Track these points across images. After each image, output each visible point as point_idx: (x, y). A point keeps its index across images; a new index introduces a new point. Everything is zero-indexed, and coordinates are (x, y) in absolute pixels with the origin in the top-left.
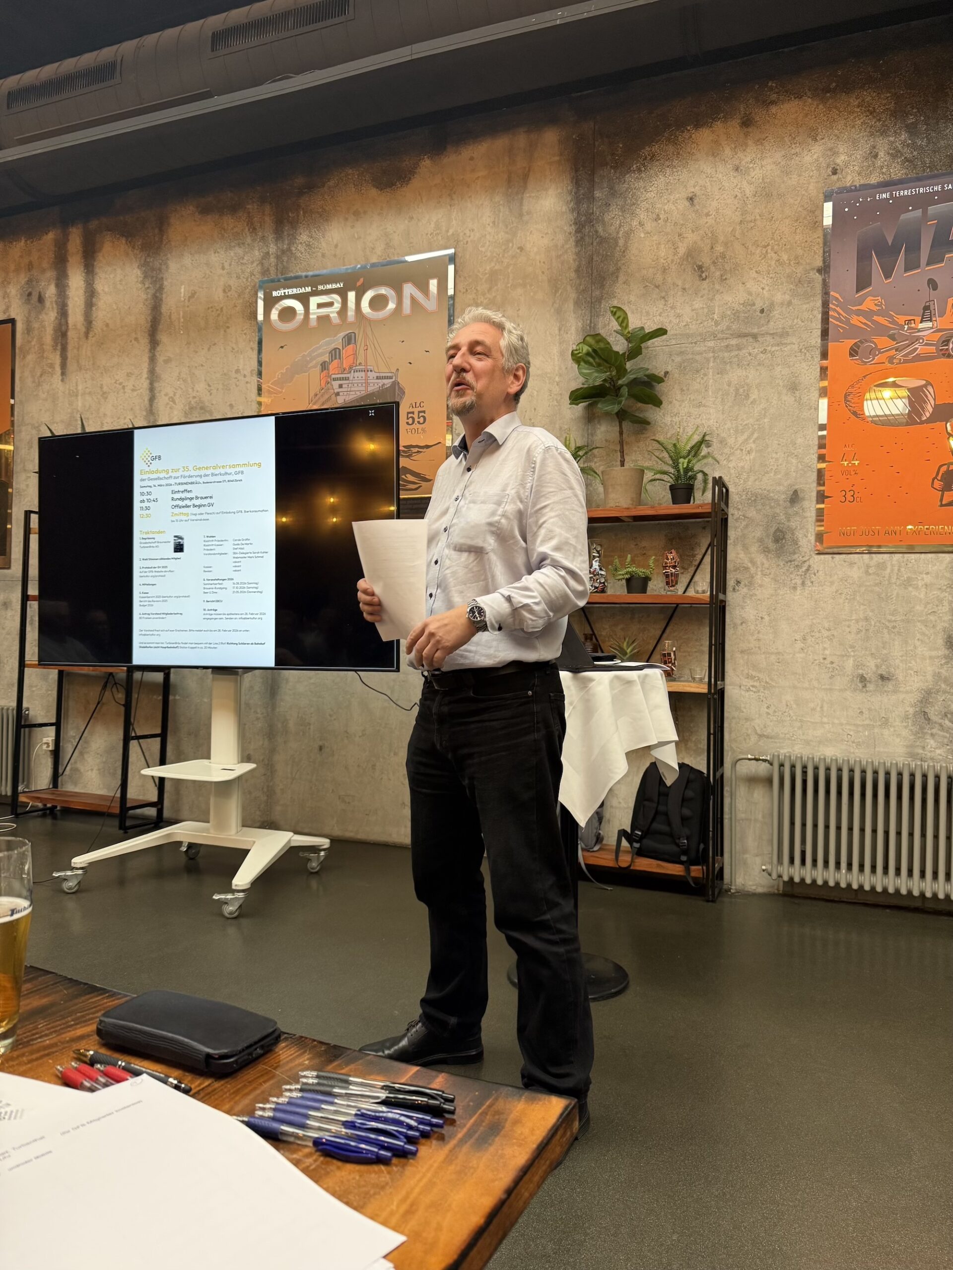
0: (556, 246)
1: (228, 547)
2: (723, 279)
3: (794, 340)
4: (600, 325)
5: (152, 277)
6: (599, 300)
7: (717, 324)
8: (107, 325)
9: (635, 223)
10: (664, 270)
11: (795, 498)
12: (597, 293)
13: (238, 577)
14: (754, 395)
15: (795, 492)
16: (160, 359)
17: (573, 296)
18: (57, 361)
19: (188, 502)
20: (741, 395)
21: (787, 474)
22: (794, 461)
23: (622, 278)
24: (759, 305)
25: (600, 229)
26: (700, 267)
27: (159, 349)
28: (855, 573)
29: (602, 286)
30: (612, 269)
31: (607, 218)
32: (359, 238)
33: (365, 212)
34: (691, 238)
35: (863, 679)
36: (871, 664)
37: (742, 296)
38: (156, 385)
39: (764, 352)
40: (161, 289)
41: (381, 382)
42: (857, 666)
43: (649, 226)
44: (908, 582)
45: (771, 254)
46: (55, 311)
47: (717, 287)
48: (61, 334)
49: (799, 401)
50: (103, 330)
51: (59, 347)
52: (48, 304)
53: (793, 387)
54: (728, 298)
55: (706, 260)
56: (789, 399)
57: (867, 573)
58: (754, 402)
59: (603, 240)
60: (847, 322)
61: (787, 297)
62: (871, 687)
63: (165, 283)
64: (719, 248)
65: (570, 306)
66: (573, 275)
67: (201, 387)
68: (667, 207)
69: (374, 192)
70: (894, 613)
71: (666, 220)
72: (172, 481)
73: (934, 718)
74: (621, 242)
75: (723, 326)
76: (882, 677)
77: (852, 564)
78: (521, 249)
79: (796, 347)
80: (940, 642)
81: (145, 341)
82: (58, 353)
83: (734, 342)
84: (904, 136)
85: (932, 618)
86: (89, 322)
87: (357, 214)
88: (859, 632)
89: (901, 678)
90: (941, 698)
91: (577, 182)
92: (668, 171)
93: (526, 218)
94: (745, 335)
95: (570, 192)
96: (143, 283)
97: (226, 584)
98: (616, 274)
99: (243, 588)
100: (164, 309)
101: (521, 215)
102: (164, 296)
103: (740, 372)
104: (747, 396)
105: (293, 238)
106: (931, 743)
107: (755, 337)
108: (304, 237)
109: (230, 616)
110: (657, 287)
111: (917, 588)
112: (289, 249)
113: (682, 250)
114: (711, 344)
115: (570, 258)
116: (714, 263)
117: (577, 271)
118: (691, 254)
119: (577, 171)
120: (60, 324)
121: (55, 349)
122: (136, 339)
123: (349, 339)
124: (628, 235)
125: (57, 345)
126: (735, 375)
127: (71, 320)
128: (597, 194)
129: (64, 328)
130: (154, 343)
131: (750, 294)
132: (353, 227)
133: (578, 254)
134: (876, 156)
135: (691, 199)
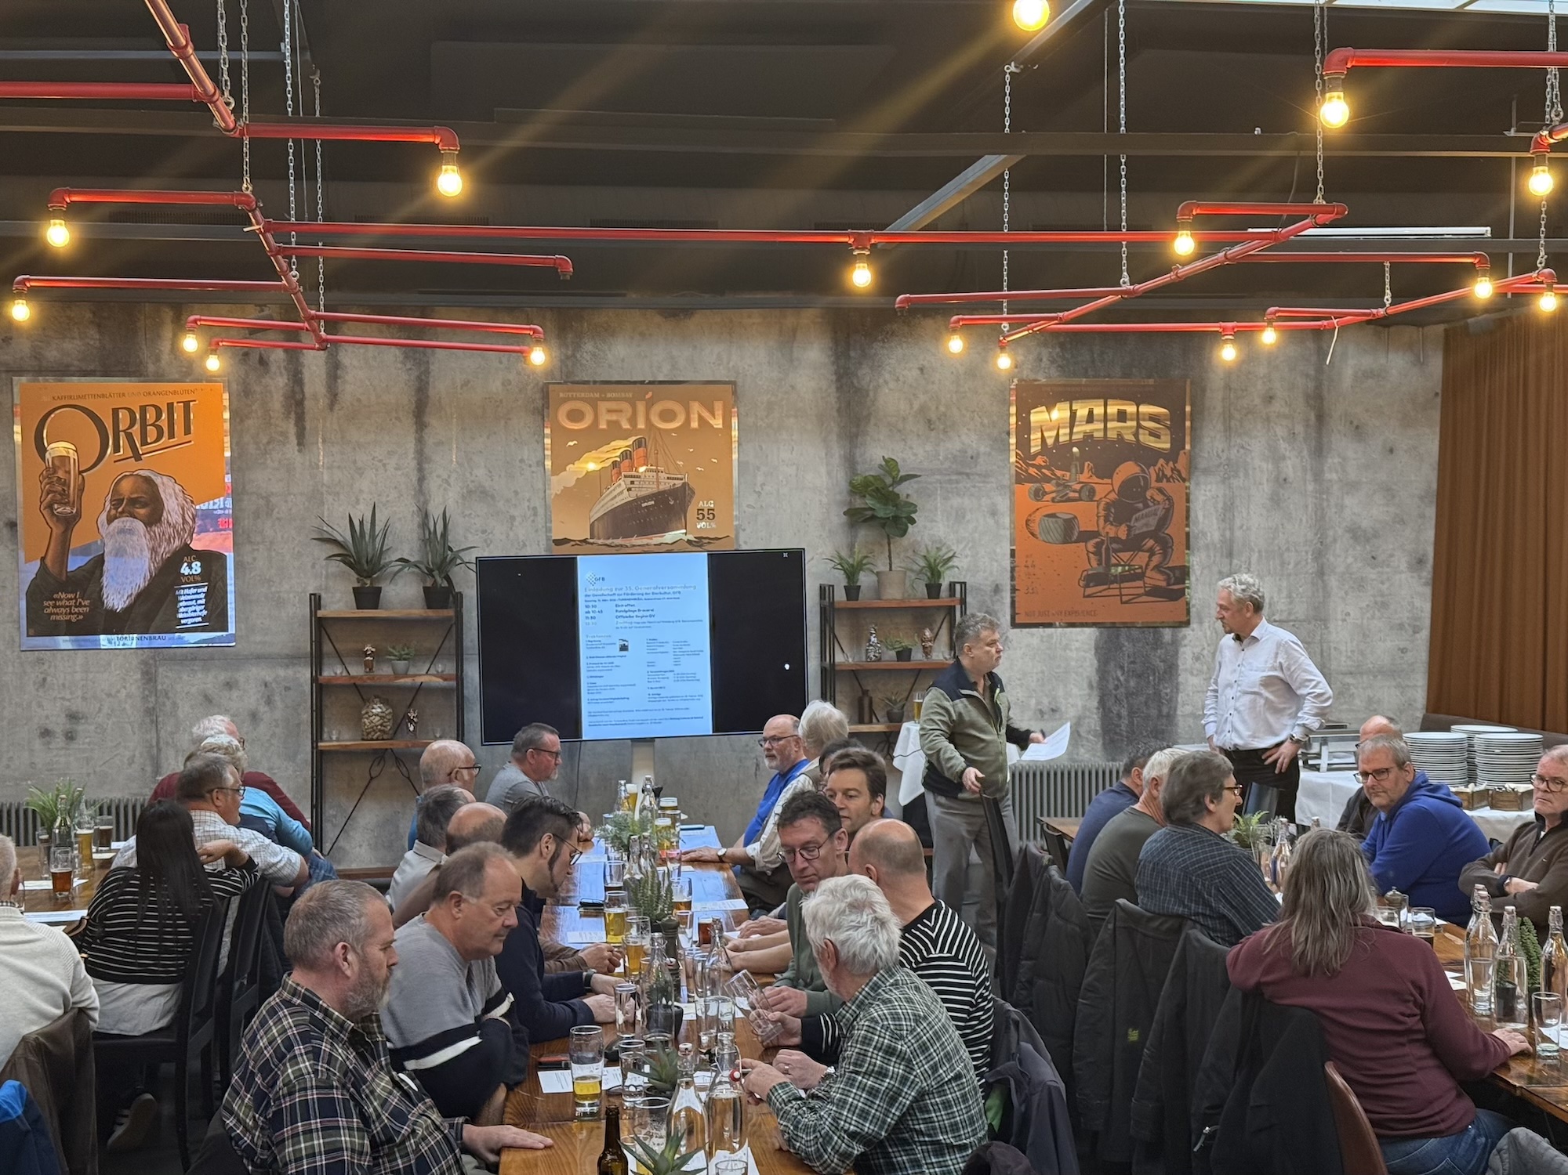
0: (821, 389)
1: (669, 648)
2: (945, 432)
3: (993, 480)
4: (858, 454)
5: (415, 359)
6: (857, 435)
7: (942, 464)
8: (359, 400)
9: (881, 381)
10: (904, 419)
11: (997, 589)
12: (854, 430)
13: (677, 670)
14: (968, 517)
15: (997, 586)
16: (430, 441)
17: (836, 429)
18: (292, 430)
19: (631, 614)
20: (960, 516)
21: (991, 573)
22: (995, 564)
23: (873, 421)
24: (970, 453)
25: (855, 381)
26: (929, 421)
27: (426, 431)
28: (1035, 641)
29: (858, 426)
30: (865, 413)
31: (860, 373)
32: (646, 356)
33: (650, 335)
34: (922, 398)
35: (1041, 712)
36: (1046, 701)
37: (958, 446)
38: (426, 466)
39: (974, 487)
40: (427, 372)
41: (672, 482)
42: (1038, 703)
43: (892, 385)
44: (1066, 648)
45: (977, 417)
46: (285, 377)
47: (941, 436)
48: (296, 403)
49: (997, 522)
50: (352, 405)
51: (293, 415)
52: (273, 368)
53: (994, 513)
54: (949, 445)
55: (933, 417)
56: (991, 521)
57: (1042, 641)
58: (968, 521)
59: (858, 390)
60: (1026, 471)
61: (988, 449)
62: (1046, 717)
63: (432, 367)
64: (942, 409)
65: (834, 437)
66: (835, 414)
67: (480, 473)
68: (905, 372)
69: (658, 319)
70: (1059, 667)
71: (904, 383)
72: (616, 597)
73: (1083, 734)
74: (871, 394)
75: (947, 464)
76: (1053, 710)
77: (1033, 635)
78: (793, 387)
79: (994, 485)
80: (1085, 685)
81: (409, 422)
82: (292, 422)
83: (954, 477)
84: (1058, 350)
85: (1080, 670)
86: (333, 397)
87: (642, 335)
88: (1038, 680)
89: (1063, 709)
90: (1087, 721)
91: (836, 342)
92: (905, 345)
93: (796, 363)
94: (960, 474)
95: (831, 349)
96: (404, 363)
97: (667, 675)
98: (868, 417)
99: (682, 677)
100: (431, 392)
101: (791, 361)
102: (431, 380)
103: (959, 500)
104: (964, 517)
105: (577, 347)
106: (1082, 751)
107: (967, 475)
108: (589, 346)
109: (672, 699)
110: (899, 431)
111: (1071, 650)
112: (574, 355)
113: (916, 406)
114: (938, 477)
115: (833, 400)
116: (939, 419)
117: (838, 411)
118: (923, 409)
119: (836, 332)
120: (293, 391)
121: (287, 417)
122: (397, 418)
123: (639, 443)
124: (877, 388)
125: (289, 413)
126: (956, 501)
127: (308, 390)
128: (852, 354)
129: (298, 397)
130: (420, 425)
131: (963, 444)
132: (639, 346)
133: (838, 398)
134: (1041, 360)
135: (921, 370)
